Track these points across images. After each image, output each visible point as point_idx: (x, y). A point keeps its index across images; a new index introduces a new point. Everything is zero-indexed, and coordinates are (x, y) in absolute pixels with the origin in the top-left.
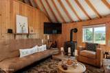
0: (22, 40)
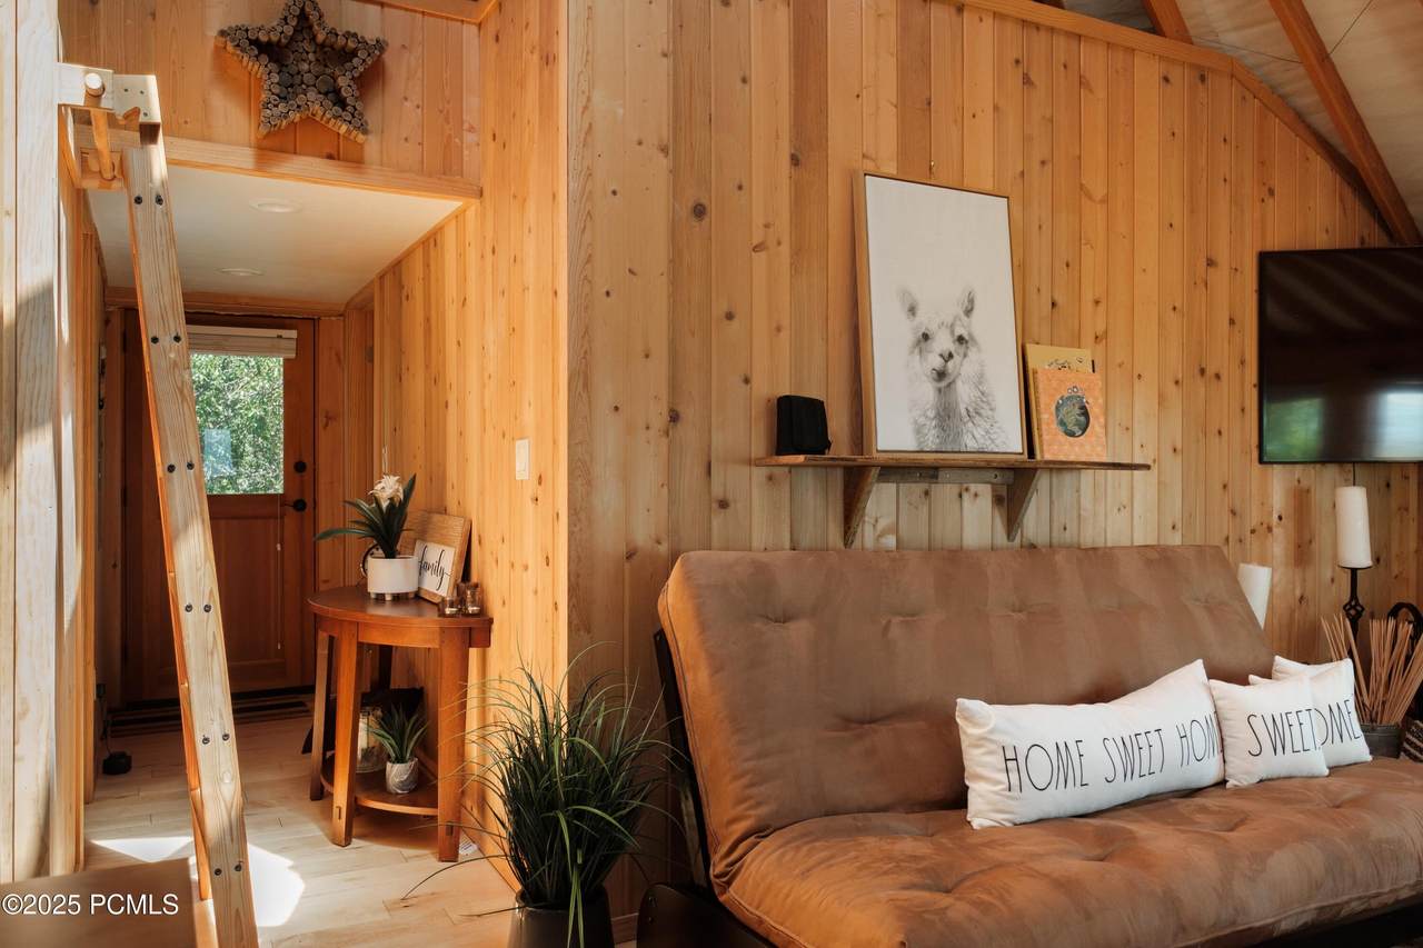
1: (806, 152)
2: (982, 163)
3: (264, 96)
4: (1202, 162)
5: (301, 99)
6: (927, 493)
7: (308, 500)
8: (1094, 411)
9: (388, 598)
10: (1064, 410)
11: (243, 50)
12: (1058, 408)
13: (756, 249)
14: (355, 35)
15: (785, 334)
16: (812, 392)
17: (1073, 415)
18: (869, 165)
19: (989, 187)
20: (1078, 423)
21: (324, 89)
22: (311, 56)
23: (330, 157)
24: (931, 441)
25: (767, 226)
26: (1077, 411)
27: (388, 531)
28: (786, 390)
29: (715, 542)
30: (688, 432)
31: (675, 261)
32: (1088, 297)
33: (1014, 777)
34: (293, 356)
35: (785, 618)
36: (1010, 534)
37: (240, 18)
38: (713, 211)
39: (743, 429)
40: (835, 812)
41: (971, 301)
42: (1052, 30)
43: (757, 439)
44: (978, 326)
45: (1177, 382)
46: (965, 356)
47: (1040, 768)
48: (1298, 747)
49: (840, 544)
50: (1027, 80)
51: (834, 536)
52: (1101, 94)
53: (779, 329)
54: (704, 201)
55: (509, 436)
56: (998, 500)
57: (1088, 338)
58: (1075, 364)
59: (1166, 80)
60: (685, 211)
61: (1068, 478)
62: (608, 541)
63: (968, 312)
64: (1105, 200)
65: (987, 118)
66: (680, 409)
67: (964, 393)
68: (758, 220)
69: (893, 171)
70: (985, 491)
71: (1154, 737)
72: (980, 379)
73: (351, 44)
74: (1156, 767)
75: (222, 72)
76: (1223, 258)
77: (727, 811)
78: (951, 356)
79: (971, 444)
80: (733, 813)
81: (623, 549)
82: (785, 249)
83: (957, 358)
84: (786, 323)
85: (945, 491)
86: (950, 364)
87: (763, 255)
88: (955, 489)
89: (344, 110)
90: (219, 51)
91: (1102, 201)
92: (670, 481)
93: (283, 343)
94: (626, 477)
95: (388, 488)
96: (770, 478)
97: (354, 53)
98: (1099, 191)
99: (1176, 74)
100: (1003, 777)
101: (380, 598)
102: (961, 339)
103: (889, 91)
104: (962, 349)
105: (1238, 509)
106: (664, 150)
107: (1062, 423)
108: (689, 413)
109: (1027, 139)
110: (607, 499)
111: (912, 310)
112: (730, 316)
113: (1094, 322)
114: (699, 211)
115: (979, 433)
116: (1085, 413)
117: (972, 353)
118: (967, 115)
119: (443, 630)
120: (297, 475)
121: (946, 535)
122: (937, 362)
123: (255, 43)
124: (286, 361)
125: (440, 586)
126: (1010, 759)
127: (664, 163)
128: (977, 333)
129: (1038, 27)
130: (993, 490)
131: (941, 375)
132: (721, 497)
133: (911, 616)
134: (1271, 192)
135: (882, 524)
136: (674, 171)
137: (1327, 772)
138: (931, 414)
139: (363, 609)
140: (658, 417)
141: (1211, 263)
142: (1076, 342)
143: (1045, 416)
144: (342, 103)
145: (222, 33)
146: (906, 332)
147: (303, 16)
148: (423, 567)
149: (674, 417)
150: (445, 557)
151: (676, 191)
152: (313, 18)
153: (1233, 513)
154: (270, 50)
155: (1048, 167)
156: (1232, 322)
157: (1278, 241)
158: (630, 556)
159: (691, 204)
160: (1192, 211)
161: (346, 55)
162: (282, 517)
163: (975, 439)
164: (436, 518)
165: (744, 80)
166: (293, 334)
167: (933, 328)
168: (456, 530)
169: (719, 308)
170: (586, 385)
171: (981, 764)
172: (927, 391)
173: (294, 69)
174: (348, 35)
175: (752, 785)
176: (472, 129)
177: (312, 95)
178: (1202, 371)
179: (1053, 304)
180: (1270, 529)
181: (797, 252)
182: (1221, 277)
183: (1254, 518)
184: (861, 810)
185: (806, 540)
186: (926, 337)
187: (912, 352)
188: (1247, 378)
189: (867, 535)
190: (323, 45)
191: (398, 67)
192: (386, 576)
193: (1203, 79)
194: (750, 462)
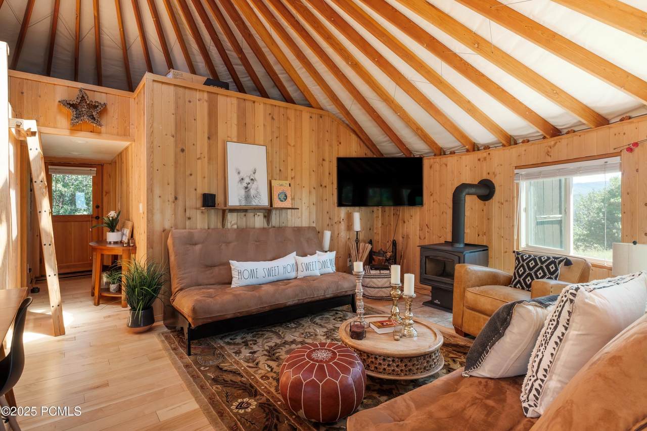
0: (243, 232)
1: (212, 135)
2: (260, 137)
3: (72, 117)
4: (321, 136)
5: (82, 118)
6: (245, 215)
7: (100, 216)
8: (289, 195)
9: (112, 243)
10: (280, 195)
11: (66, 106)
12: (278, 195)
13: (198, 159)
14: (98, 102)
15: (206, 179)
16: (213, 192)
17: (282, 197)
18: (229, 139)
19: (262, 143)
20: (284, 198)
21: (89, 115)
22: (85, 107)
23: (91, 132)
24: (243, 203)
25: (201, 154)
26: (284, 195)
27: (113, 226)
28: (206, 192)
29: (187, 228)
30: (180, 202)
31: (176, 163)
32: (289, 169)
33: (240, 277)
34: (95, 175)
35: (196, 244)
36: (268, 224)
37: (65, 97)
38: (186, 150)
39: (195, 200)
40: (200, 285)
41: (255, 170)
42: (279, 106)
43: (199, 203)
44: (257, 176)
45: (314, 188)
46: (253, 183)
47: (246, 274)
48: (312, 269)
49: (221, 227)
50: (273, 118)
51: (220, 226)
52: (293, 120)
53: (204, 177)
54: (184, 148)
55: (139, 202)
56: (265, 217)
57: (289, 178)
58: (285, 185)
59: (311, 117)
60: (179, 150)
61: (284, 211)
62: (158, 228)
63: (254, 173)
64: (294, 146)
65: (261, 128)
66: (178, 197)
67: (253, 192)
68: (199, 152)
69: (236, 140)
70: (261, 215)
71: (276, 268)
72: (257, 189)
73: (97, 104)
74: (276, 274)
75: (60, 111)
76: (327, 159)
77: (175, 286)
78: (249, 183)
79: (254, 204)
80: (176, 286)
81: (162, 230)
82: (206, 159)
83: (251, 184)
84: (206, 176)
85: (250, 215)
86: (249, 185)
87: (200, 160)
88: (253, 214)
89: (95, 120)
90: (59, 106)
91: (293, 146)
92: (175, 213)
93: (92, 172)
94: (162, 212)
95: (112, 214)
96: (202, 212)
97: (98, 106)
98: (292, 143)
99: (314, 116)
100: (238, 276)
101: (110, 243)
102: (252, 179)
103: (235, 121)
104: (252, 182)
105: (331, 217)
106: (173, 136)
107: (280, 199)
108: (180, 197)
109: (273, 132)
110: (157, 217)
111: (239, 173)
112: (191, 175)
113: (290, 174)
114: (183, 150)
115: (256, 201)
116: (286, 197)
117: (255, 183)
118: (256, 126)
119: (123, 250)
120: (97, 209)
121: (250, 224)
122: (246, 185)
123: (69, 104)
124: (93, 177)
125: (125, 239)
126: (240, 273)
127: (172, 139)
128: (257, 178)
129: (275, 106)
130: (264, 214)
131: (246, 188)
132: (189, 216)
133: (228, 243)
134: (340, 143)
135: (233, 222)
136: (176, 141)
137: (320, 275)
138: (243, 197)
139: (105, 246)
140: (171, 198)
141: (324, 160)
142: (286, 179)
143: (275, 197)
144: (94, 119)
145: (59, 102)
146: (237, 178)
147: (83, 97)
148: (123, 234)
149: (176, 198)
150: (127, 232)
151: (176, 146)
152: (86, 97)
153: (330, 219)
154: (73, 106)
155: (278, 139)
156: (329, 174)
157: (342, 155)
158: (164, 231)
159: (180, 149)
160: (318, 148)
161: (95, 107)
162: (92, 221)
163: (255, 203)
164: (127, 221)
165: (195, 120)
166: (95, 169)
167: (244, 177)
168: (130, 224)
169: (188, 173)
170: (151, 191)
171: (235, 274)
172: (243, 192)
173: (80, 110)
174: (95, 102)
175: (180, 280)
176: (132, 124)
177: (85, 117)
178: (321, 185)
179: (280, 170)
180: (340, 222)
181: (210, 159)
182: (326, 164)
183: (336, 220)
184: (207, 285)
185: (212, 226)
186: (242, 179)
187: (238, 183)
188: (334, 187)
189: (228, 225)
190: (89, 104)
191: (111, 109)
192: (112, 237)
193: (321, 117)
194: (196, 209)
